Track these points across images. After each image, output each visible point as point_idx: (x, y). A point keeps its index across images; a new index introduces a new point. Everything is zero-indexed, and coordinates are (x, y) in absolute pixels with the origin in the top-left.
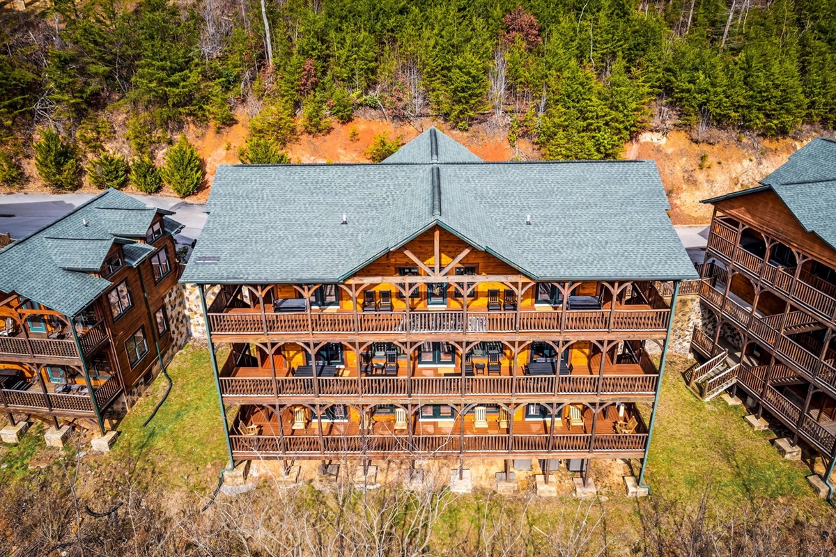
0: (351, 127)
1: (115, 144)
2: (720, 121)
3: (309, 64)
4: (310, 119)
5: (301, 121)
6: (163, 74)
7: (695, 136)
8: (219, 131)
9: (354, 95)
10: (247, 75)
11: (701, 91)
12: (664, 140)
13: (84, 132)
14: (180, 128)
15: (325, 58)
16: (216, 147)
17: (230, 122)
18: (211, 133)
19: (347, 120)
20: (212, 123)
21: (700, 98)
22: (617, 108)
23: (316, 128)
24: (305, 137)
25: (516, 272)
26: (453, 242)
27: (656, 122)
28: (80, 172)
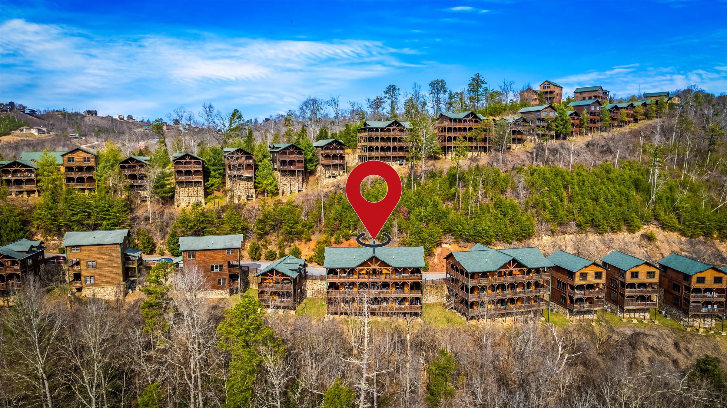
0: (349, 242)
1: (271, 246)
2: (467, 240)
3: (337, 223)
4: (336, 239)
5: (333, 239)
6: (291, 225)
7: (460, 245)
8: (306, 243)
9: (350, 232)
10: (316, 225)
11: (460, 231)
12: (450, 247)
13: (262, 242)
14: (293, 242)
15: (340, 221)
16: (305, 248)
17: (309, 240)
18: (303, 244)
19: (348, 239)
20: (304, 241)
21: (460, 233)
22: (431, 236)
23: (338, 242)
24: (334, 245)
25: (390, 266)
26: (377, 260)
27: (447, 240)
28: (261, 255)
